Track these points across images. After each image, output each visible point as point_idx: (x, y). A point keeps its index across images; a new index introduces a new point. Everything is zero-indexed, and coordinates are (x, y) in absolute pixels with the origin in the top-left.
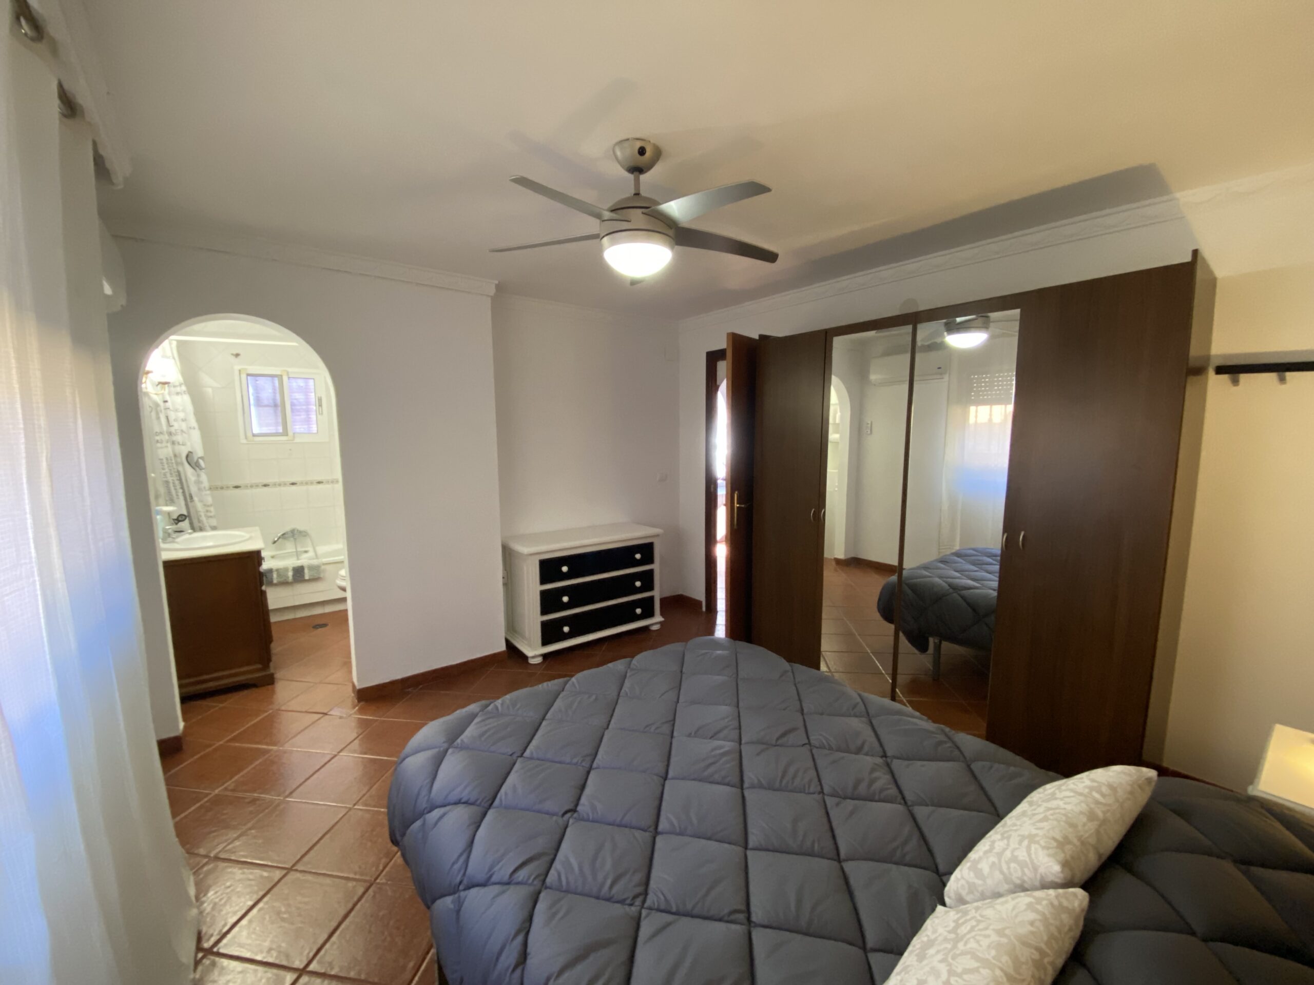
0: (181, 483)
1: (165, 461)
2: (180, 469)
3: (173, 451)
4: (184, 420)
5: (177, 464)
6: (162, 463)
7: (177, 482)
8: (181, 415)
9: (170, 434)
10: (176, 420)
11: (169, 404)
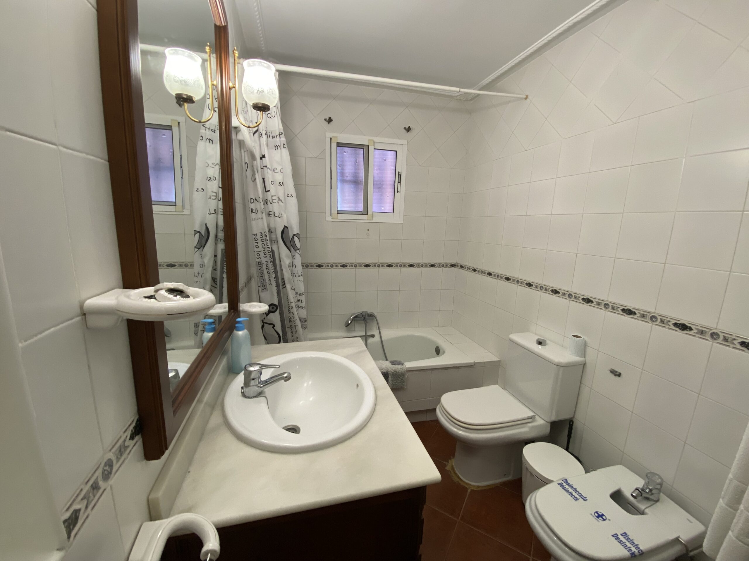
0: (275, 265)
1: (259, 237)
2: (275, 248)
3: (269, 225)
4: (281, 184)
5: (272, 241)
6: (256, 240)
7: (270, 264)
8: (279, 177)
9: (266, 202)
10: (272, 182)
11: (266, 161)
